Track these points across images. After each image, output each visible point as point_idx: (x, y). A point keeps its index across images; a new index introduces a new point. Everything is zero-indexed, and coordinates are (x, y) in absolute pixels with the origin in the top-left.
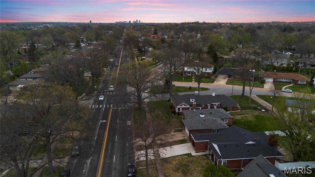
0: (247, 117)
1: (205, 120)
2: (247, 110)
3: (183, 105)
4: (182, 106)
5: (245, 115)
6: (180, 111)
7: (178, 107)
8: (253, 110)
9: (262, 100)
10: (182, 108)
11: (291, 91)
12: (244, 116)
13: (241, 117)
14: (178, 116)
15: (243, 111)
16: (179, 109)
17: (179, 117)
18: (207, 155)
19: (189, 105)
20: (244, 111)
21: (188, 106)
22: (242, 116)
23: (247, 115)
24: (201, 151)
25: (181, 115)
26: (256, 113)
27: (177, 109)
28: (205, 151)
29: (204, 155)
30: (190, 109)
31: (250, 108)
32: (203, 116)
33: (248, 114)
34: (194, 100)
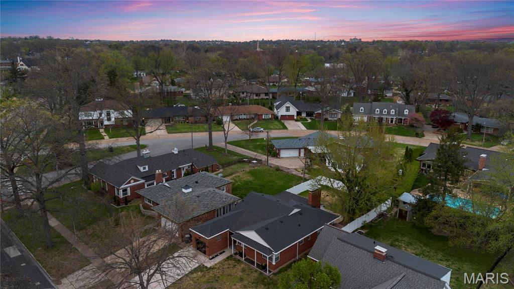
0: (239, 176)
1: (198, 197)
2: (232, 167)
3: (132, 181)
4: (129, 183)
5: (236, 175)
6: (126, 194)
7: (123, 187)
8: (240, 165)
9: (239, 148)
10: (130, 187)
11: (262, 129)
12: (234, 176)
13: (231, 179)
14: (126, 204)
15: (226, 168)
16: (125, 190)
17: (128, 207)
18: (231, 256)
19: (143, 178)
20: (229, 170)
21: (143, 181)
22: (231, 177)
23: (238, 174)
24: (218, 253)
25: (130, 201)
26: (248, 168)
27: (121, 190)
28: (224, 252)
29: (228, 258)
30: (146, 187)
31: (234, 163)
32: (190, 190)
33: (237, 172)
34: (147, 167)
